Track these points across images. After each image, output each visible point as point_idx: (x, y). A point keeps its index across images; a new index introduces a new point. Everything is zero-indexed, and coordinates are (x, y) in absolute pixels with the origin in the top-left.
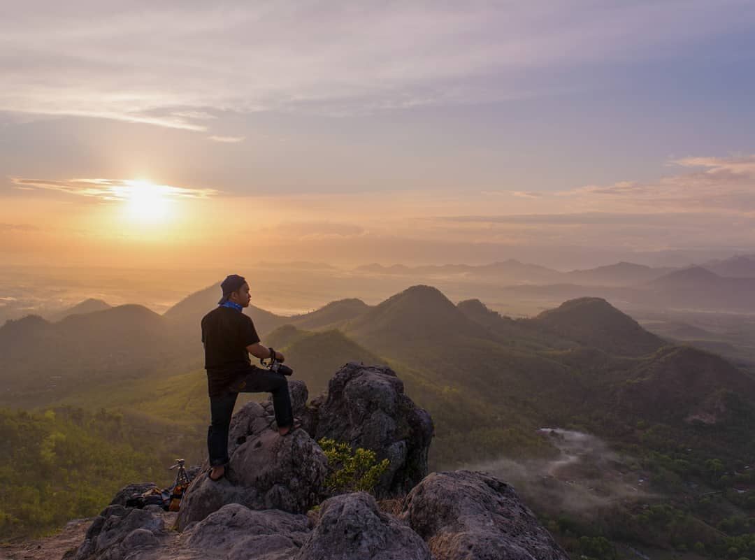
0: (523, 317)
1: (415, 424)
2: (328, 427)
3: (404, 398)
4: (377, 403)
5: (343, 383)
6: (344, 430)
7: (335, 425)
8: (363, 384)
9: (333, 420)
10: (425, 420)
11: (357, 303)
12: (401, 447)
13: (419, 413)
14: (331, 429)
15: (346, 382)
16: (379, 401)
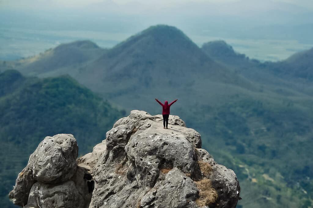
1: (219, 186)
2: (108, 190)
3: (203, 154)
4: (171, 161)
5: (125, 136)
6: (130, 194)
7: (117, 189)
8: (153, 137)
9: (114, 183)
11: (89, 45)
14: (112, 193)
15: (128, 136)
16: (174, 159)
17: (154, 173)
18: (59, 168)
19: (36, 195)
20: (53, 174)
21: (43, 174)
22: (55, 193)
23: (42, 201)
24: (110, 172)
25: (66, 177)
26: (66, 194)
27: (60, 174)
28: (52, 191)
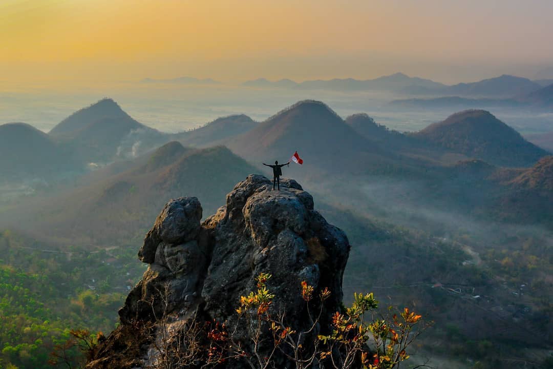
0: (411, 131)
1: (328, 245)
2: (227, 249)
3: (315, 215)
4: (283, 222)
5: (243, 199)
6: (246, 253)
7: (235, 248)
9: (233, 242)
10: (340, 240)
12: (314, 271)
13: (333, 232)
14: (230, 252)
15: (246, 198)
16: (286, 220)
17: (267, 233)
18: (182, 228)
19: (162, 254)
20: (176, 233)
21: (167, 233)
22: (178, 252)
23: (167, 259)
24: (229, 232)
25: (189, 237)
26: (188, 253)
27: (183, 234)
28: (176, 249)
